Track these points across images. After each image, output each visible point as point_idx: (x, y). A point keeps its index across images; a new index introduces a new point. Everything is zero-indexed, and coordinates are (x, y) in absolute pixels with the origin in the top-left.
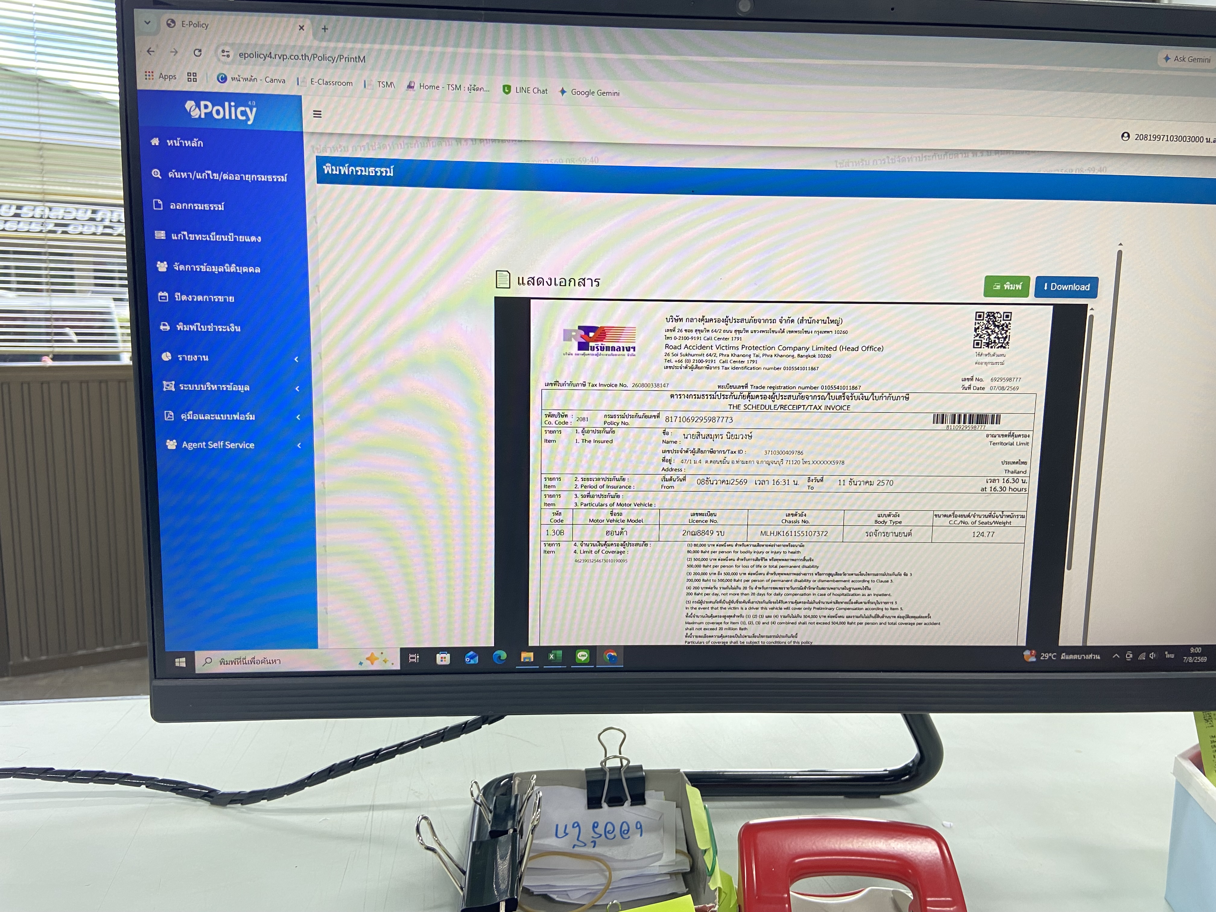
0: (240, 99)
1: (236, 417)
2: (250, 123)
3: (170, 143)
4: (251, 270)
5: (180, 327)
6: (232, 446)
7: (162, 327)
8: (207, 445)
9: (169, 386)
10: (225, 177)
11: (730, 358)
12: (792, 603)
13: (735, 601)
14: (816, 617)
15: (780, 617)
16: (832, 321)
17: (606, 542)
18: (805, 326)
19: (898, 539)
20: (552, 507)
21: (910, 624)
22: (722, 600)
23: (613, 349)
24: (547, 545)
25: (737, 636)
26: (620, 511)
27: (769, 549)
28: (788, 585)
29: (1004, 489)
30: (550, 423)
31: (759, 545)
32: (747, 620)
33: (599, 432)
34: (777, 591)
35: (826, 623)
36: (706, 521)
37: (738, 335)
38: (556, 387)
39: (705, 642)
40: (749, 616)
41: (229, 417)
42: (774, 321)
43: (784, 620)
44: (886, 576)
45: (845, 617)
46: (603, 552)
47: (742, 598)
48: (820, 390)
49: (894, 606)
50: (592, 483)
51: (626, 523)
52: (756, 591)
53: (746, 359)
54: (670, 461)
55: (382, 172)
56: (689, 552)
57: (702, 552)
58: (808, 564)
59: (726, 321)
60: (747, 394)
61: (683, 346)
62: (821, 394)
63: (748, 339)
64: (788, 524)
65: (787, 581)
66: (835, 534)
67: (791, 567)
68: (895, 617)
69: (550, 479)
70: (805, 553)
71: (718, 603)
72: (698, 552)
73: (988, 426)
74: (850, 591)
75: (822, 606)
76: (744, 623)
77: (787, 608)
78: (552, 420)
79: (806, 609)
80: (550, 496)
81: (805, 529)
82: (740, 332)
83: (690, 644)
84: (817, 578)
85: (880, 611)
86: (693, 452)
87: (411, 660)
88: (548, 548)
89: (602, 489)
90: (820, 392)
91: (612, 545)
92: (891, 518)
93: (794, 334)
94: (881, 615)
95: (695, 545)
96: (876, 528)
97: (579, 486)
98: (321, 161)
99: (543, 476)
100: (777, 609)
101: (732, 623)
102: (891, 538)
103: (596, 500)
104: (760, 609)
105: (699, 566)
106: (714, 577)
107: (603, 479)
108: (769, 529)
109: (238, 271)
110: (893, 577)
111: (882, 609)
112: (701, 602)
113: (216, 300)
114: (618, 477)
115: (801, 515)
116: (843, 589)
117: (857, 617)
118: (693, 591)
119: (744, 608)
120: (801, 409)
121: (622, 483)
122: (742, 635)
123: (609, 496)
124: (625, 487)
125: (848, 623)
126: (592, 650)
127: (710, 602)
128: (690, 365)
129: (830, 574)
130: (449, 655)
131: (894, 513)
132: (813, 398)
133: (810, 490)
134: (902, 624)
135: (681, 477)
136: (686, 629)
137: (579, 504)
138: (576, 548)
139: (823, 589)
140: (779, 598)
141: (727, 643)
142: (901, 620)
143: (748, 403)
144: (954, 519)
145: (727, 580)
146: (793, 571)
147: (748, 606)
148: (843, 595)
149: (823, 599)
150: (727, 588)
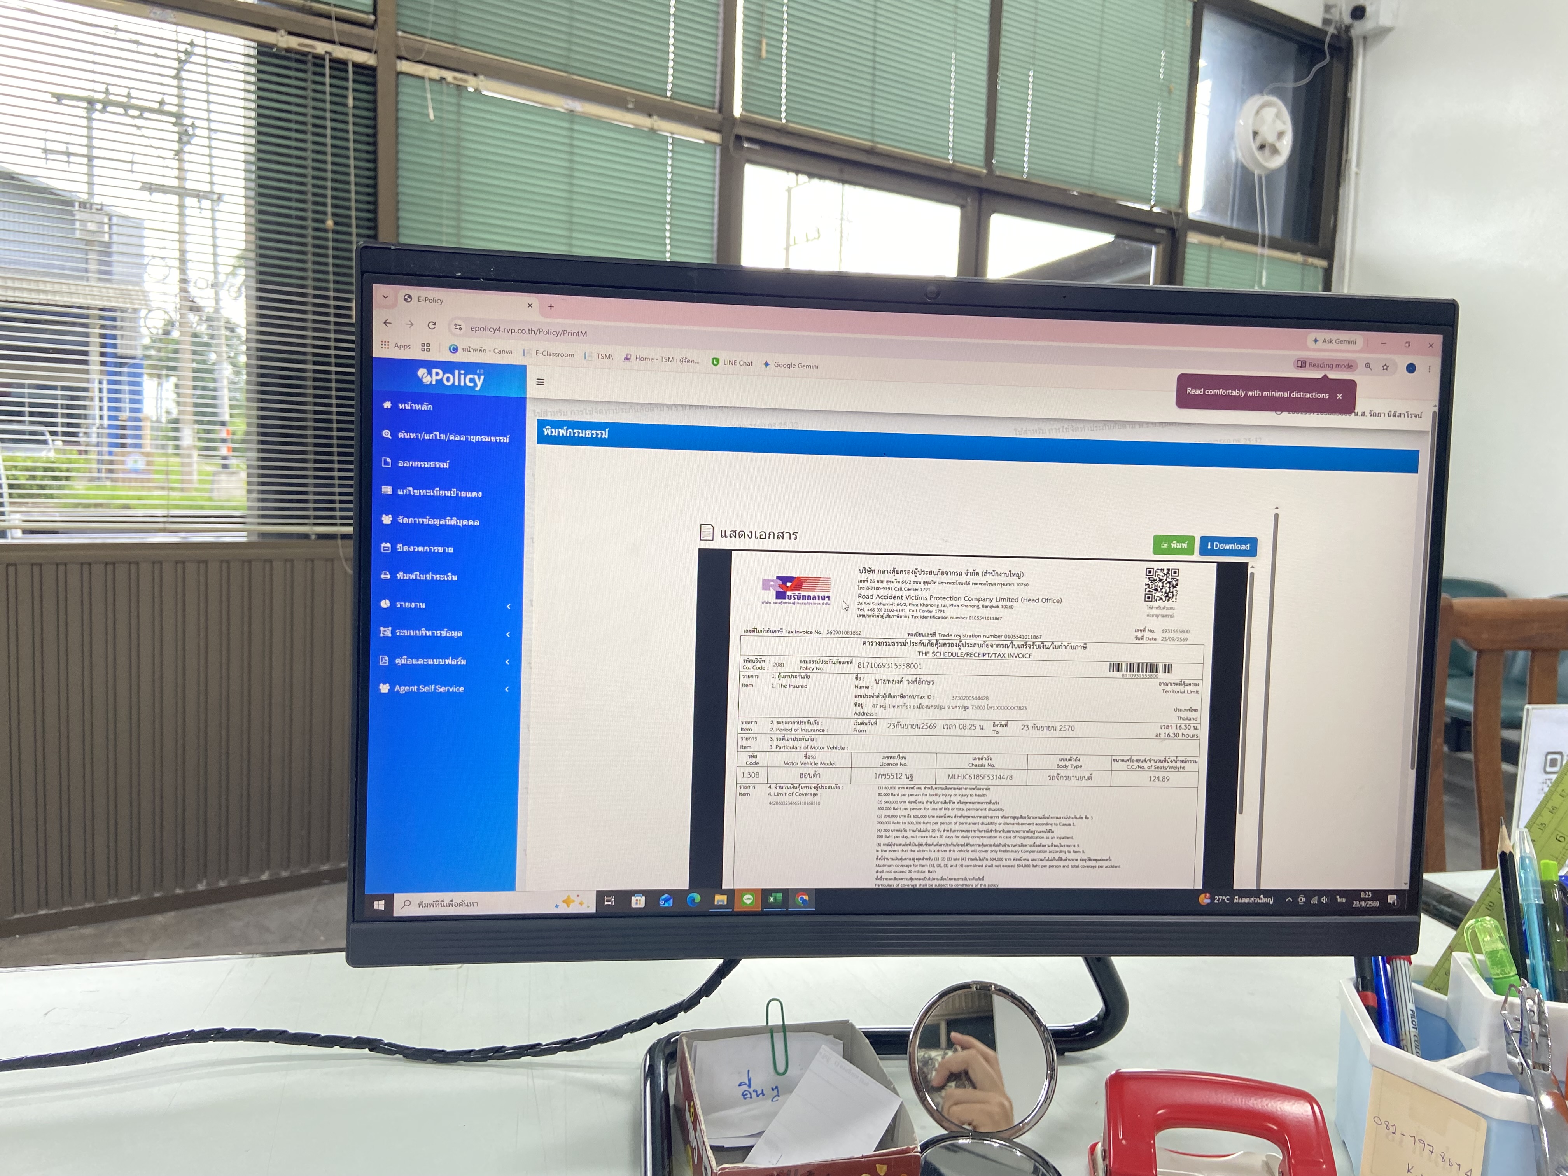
0: (470, 368)
1: (449, 661)
2: (477, 389)
3: (401, 406)
4: (471, 522)
5: (400, 576)
6: (443, 689)
7: (383, 576)
8: (418, 689)
9: (386, 632)
10: (452, 438)
11: (919, 607)
12: (979, 846)
13: (924, 843)
14: (1001, 859)
15: (967, 860)
16: (1014, 575)
17: (800, 784)
18: (989, 578)
19: (1079, 783)
20: (748, 750)
21: (1091, 867)
22: (912, 843)
23: (809, 598)
24: (742, 787)
25: (925, 879)
26: (813, 754)
27: (957, 792)
28: (975, 827)
29: (1178, 735)
30: (748, 668)
31: (946, 788)
32: (935, 863)
33: (795, 677)
34: (965, 834)
35: (1012, 866)
36: (896, 765)
37: (926, 587)
38: (755, 634)
39: (894, 885)
40: (937, 859)
41: (442, 662)
42: (960, 574)
43: (971, 863)
44: (1067, 820)
45: (1030, 860)
46: (797, 794)
47: (930, 841)
48: (1003, 638)
49: (1076, 849)
50: (789, 727)
51: (819, 765)
52: (945, 834)
53: (934, 609)
54: (862, 705)
55: (597, 434)
56: (879, 794)
57: (892, 794)
58: (993, 807)
59: (915, 573)
60: (935, 642)
61: (875, 597)
62: (1005, 643)
63: (936, 590)
64: (975, 767)
65: (974, 824)
66: (1019, 777)
67: (977, 810)
68: (1077, 860)
69: (747, 723)
70: (991, 796)
71: (907, 845)
72: (888, 795)
73: (1161, 675)
74: (1034, 834)
75: (1007, 848)
76: (933, 866)
77: (975, 851)
78: (750, 665)
79: (992, 852)
80: (747, 739)
81: (990, 772)
82: (928, 583)
83: (881, 887)
84: (1003, 821)
85: (1063, 853)
86: (884, 697)
87: (606, 903)
88: (743, 791)
89: (797, 733)
90: (1003, 641)
91: (805, 787)
92: (1072, 762)
93: (979, 586)
94: (1064, 858)
95: (885, 788)
96: (1059, 772)
97: (775, 729)
98: (542, 424)
99: (741, 719)
100: (964, 851)
101: (922, 866)
102: (1073, 782)
103: (791, 744)
104: (948, 851)
105: (889, 809)
106: (903, 820)
107: (798, 722)
108: (957, 773)
109: (459, 524)
110: (1075, 821)
111: (1065, 852)
112: (891, 845)
113: (436, 551)
114: (812, 720)
115: (987, 759)
116: (1028, 832)
117: (1041, 860)
118: (883, 834)
119: (933, 851)
120: (986, 657)
121: (815, 727)
122: (931, 877)
123: (803, 739)
124: (819, 731)
125: (1033, 866)
126: (785, 892)
127: (900, 845)
128: (881, 614)
129: (1015, 817)
130: (644, 898)
131: (1074, 757)
132: (998, 646)
133: (995, 735)
134: (1084, 866)
135: (873, 721)
136: (877, 872)
137: (774, 747)
138: (770, 790)
139: (1009, 831)
140: (966, 841)
141: (916, 885)
142: (1084, 863)
143: (936, 651)
144: (1132, 764)
145: (917, 823)
146: (980, 813)
147: (937, 848)
148: (1027, 837)
149: (1009, 842)
150: (917, 830)
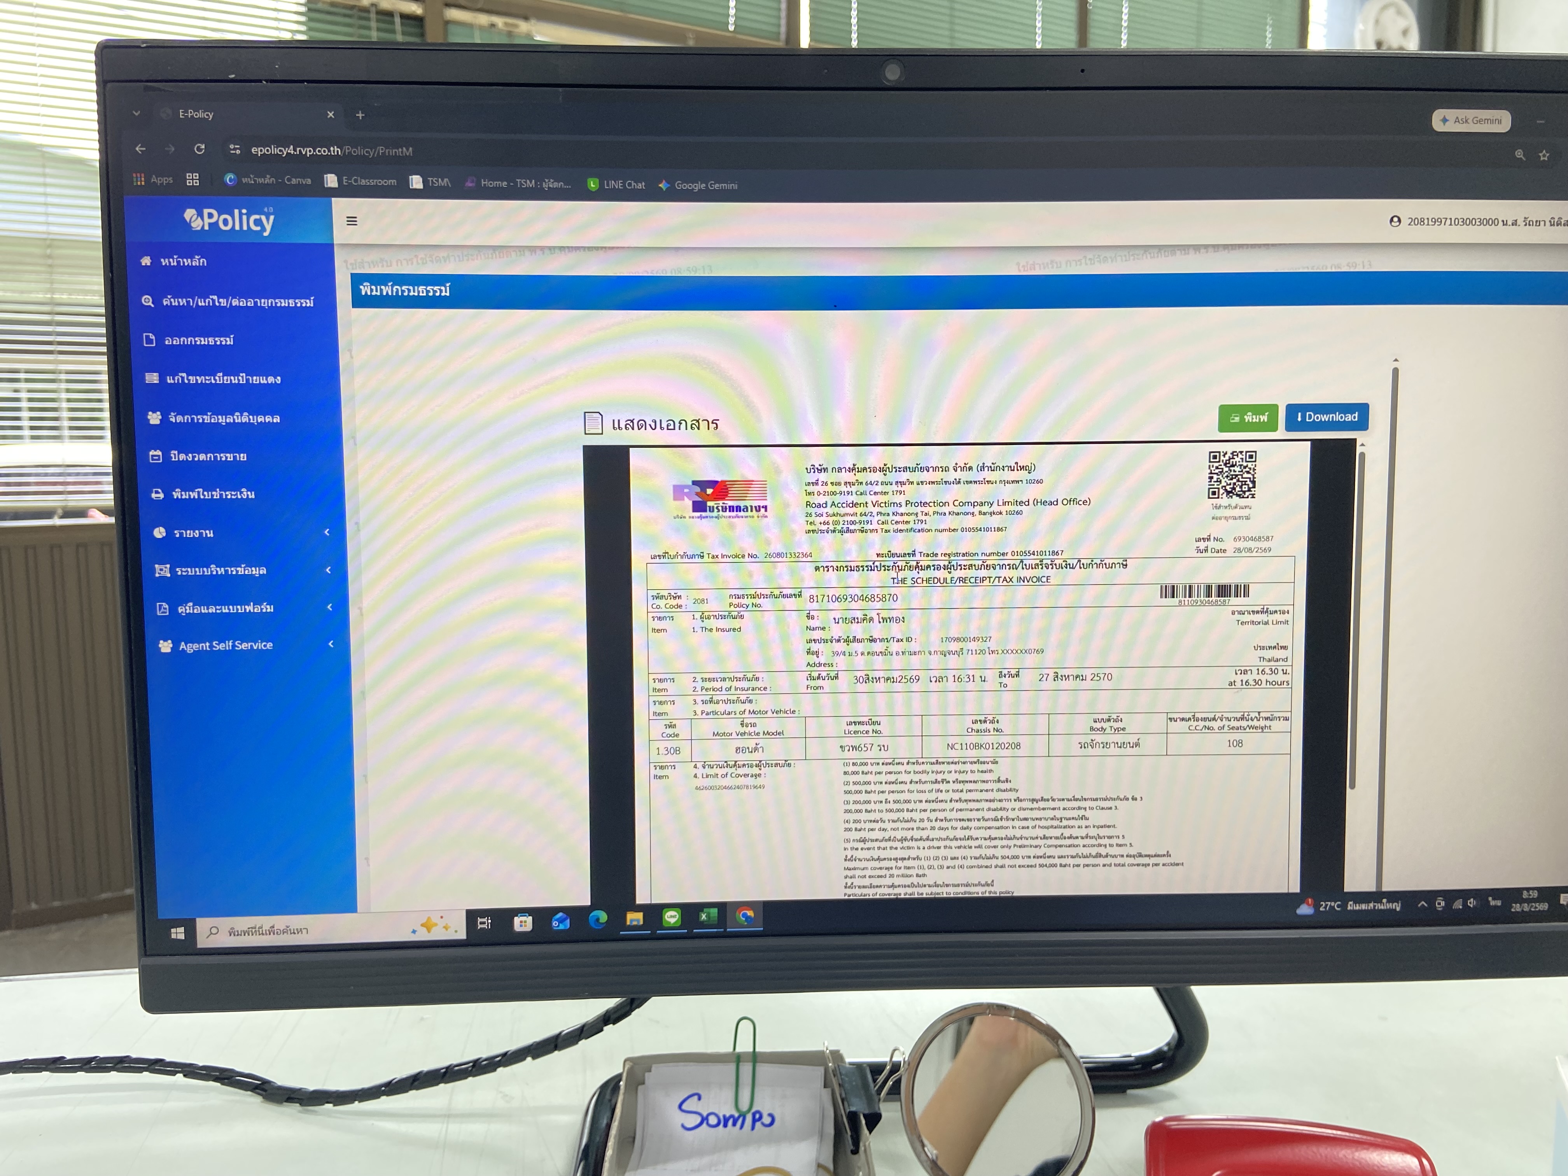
1: (249, 608)
2: (266, 234)
3: (164, 262)
4: (268, 419)
5: (177, 494)
6: (244, 646)
7: (154, 496)
8: (211, 646)
9: (163, 570)
10: (235, 303)
11: (891, 517)
12: (985, 839)
13: (909, 838)
14: (1017, 857)
15: (969, 858)
16: (1022, 468)
17: (736, 762)
18: (987, 475)
19: (1122, 751)
20: (663, 717)
21: (1143, 865)
22: (892, 838)
23: (738, 509)
24: (658, 768)
25: (912, 885)
26: (753, 721)
27: (953, 767)
28: (979, 815)
29: (1260, 682)
30: (658, 607)
31: (937, 763)
32: (926, 864)
33: (724, 617)
34: (965, 824)
35: (1031, 866)
36: (867, 732)
37: (900, 488)
38: (666, 560)
39: (871, 894)
40: (928, 859)
41: (240, 609)
42: (946, 469)
43: (974, 862)
44: (1107, 802)
45: (1056, 857)
46: (733, 775)
47: (917, 834)
48: (1009, 556)
49: (1121, 841)
50: (717, 685)
51: (761, 736)
52: (938, 824)
53: (911, 518)
54: (817, 653)
55: (435, 292)
56: (845, 773)
57: (863, 773)
58: (1003, 786)
59: (884, 470)
60: (914, 563)
61: (829, 504)
62: (1012, 562)
63: (914, 493)
64: (976, 734)
65: (978, 810)
67: (981, 791)
68: (1122, 856)
69: (660, 680)
70: (999, 771)
71: (886, 840)
72: (857, 773)
73: (1233, 600)
74: (1061, 821)
75: (1024, 842)
76: (922, 867)
77: (979, 847)
78: (662, 603)
79: (1004, 847)
80: (661, 703)
81: (998, 739)
82: (902, 483)
83: (851, 897)
84: (1018, 805)
85: (1103, 848)
87: (480, 926)
88: (660, 772)
89: (729, 692)
90: (1009, 560)
91: (744, 765)
92: (1112, 723)
93: (972, 485)
94: (1104, 854)
95: (853, 763)
96: (1093, 737)
97: (698, 689)
98: (357, 280)
99: (652, 677)
100: (965, 847)
101: (905, 868)
102: (1113, 750)
103: (721, 707)
104: (942, 848)
105: (860, 792)
106: (878, 806)
107: (730, 679)
109: (252, 421)
110: (1118, 803)
111: (1105, 846)
112: (864, 841)
113: (224, 459)
114: (750, 675)
115: (992, 722)
116: (1052, 819)
117: (1072, 857)
118: (853, 826)
119: (921, 848)
120: (986, 582)
121: (754, 684)
122: (920, 883)
123: (739, 701)
124: (760, 689)
125: (1061, 865)
126: (722, 907)
127: (876, 840)
128: (839, 527)
129: (1033, 800)
130: (530, 918)
131: (1115, 716)
132: (1002, 567)
133: (1003, 689)
134: (1133, 865)
135: (833, 674)
136: (846, 877)
137: (699, 712)
138: (695, 771)
139: (1026, 819)
140: (967, 833)
141: (900, 894)
142: (1131, 861)
143: (917, 576)
144: (1196, 723)
145: (898, 810)
146: (984, 796)
147: (927, 844)
148: (1052, 827)
149: (1026, 833)
150: (898, 820)
